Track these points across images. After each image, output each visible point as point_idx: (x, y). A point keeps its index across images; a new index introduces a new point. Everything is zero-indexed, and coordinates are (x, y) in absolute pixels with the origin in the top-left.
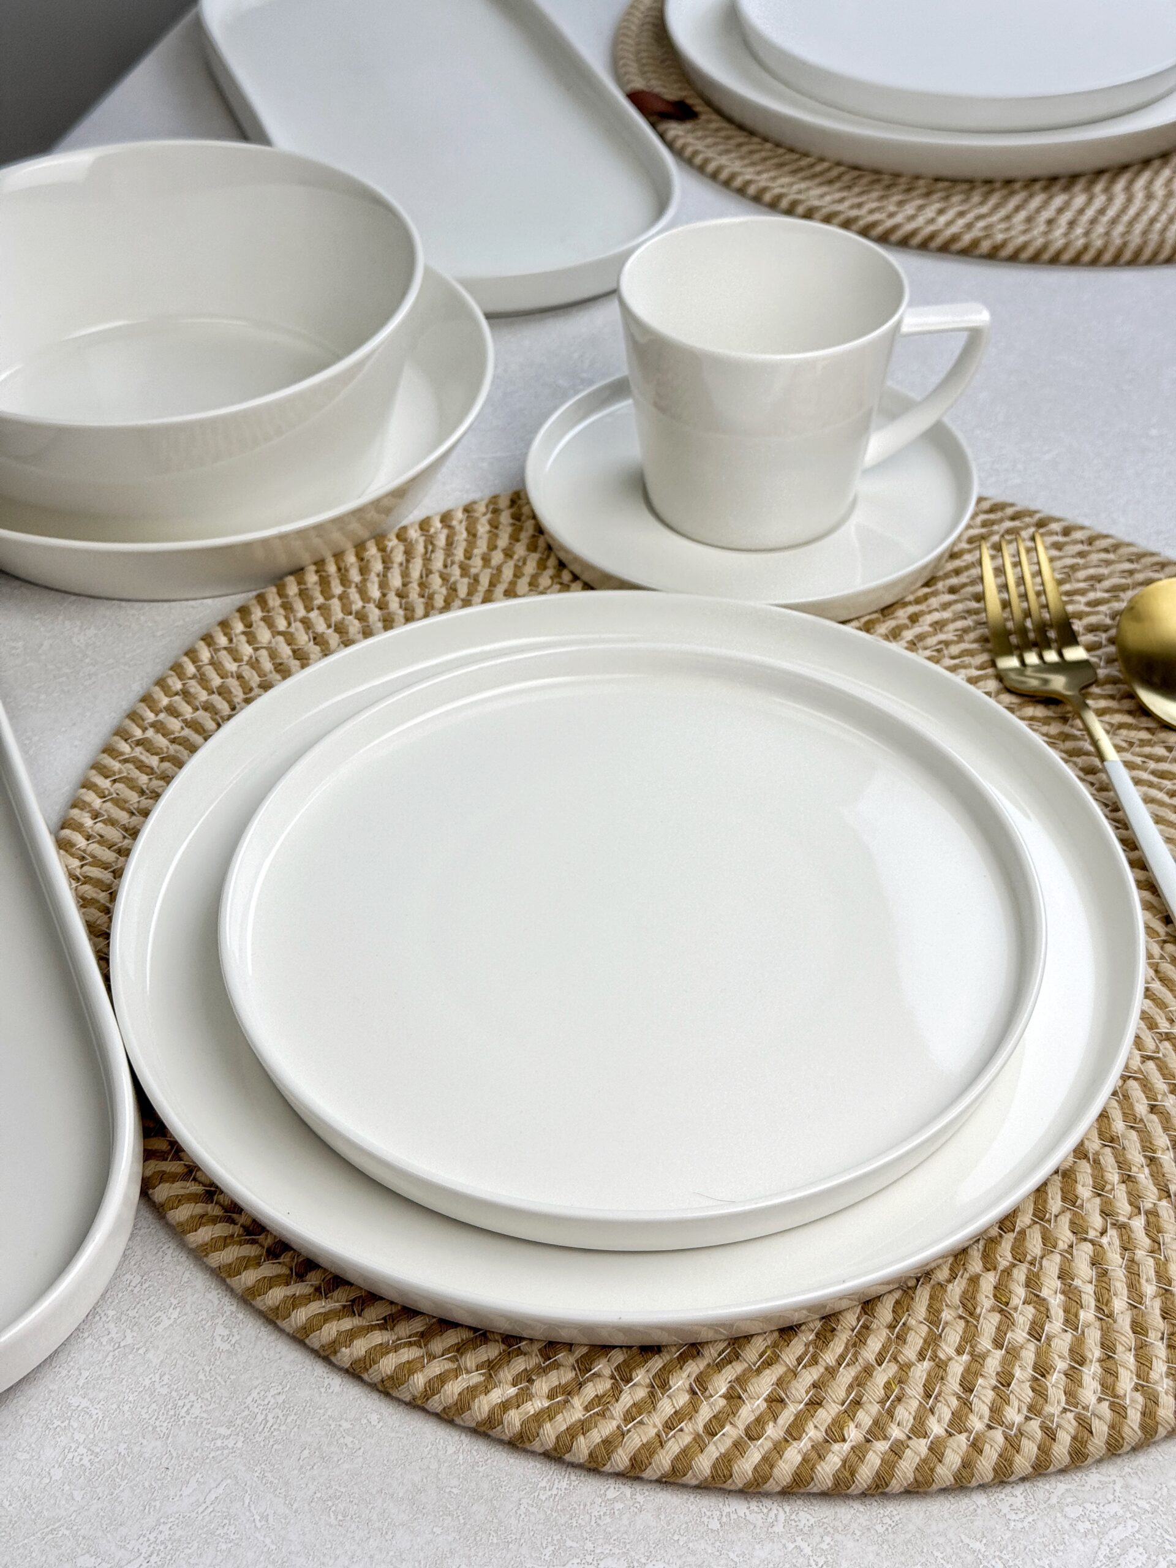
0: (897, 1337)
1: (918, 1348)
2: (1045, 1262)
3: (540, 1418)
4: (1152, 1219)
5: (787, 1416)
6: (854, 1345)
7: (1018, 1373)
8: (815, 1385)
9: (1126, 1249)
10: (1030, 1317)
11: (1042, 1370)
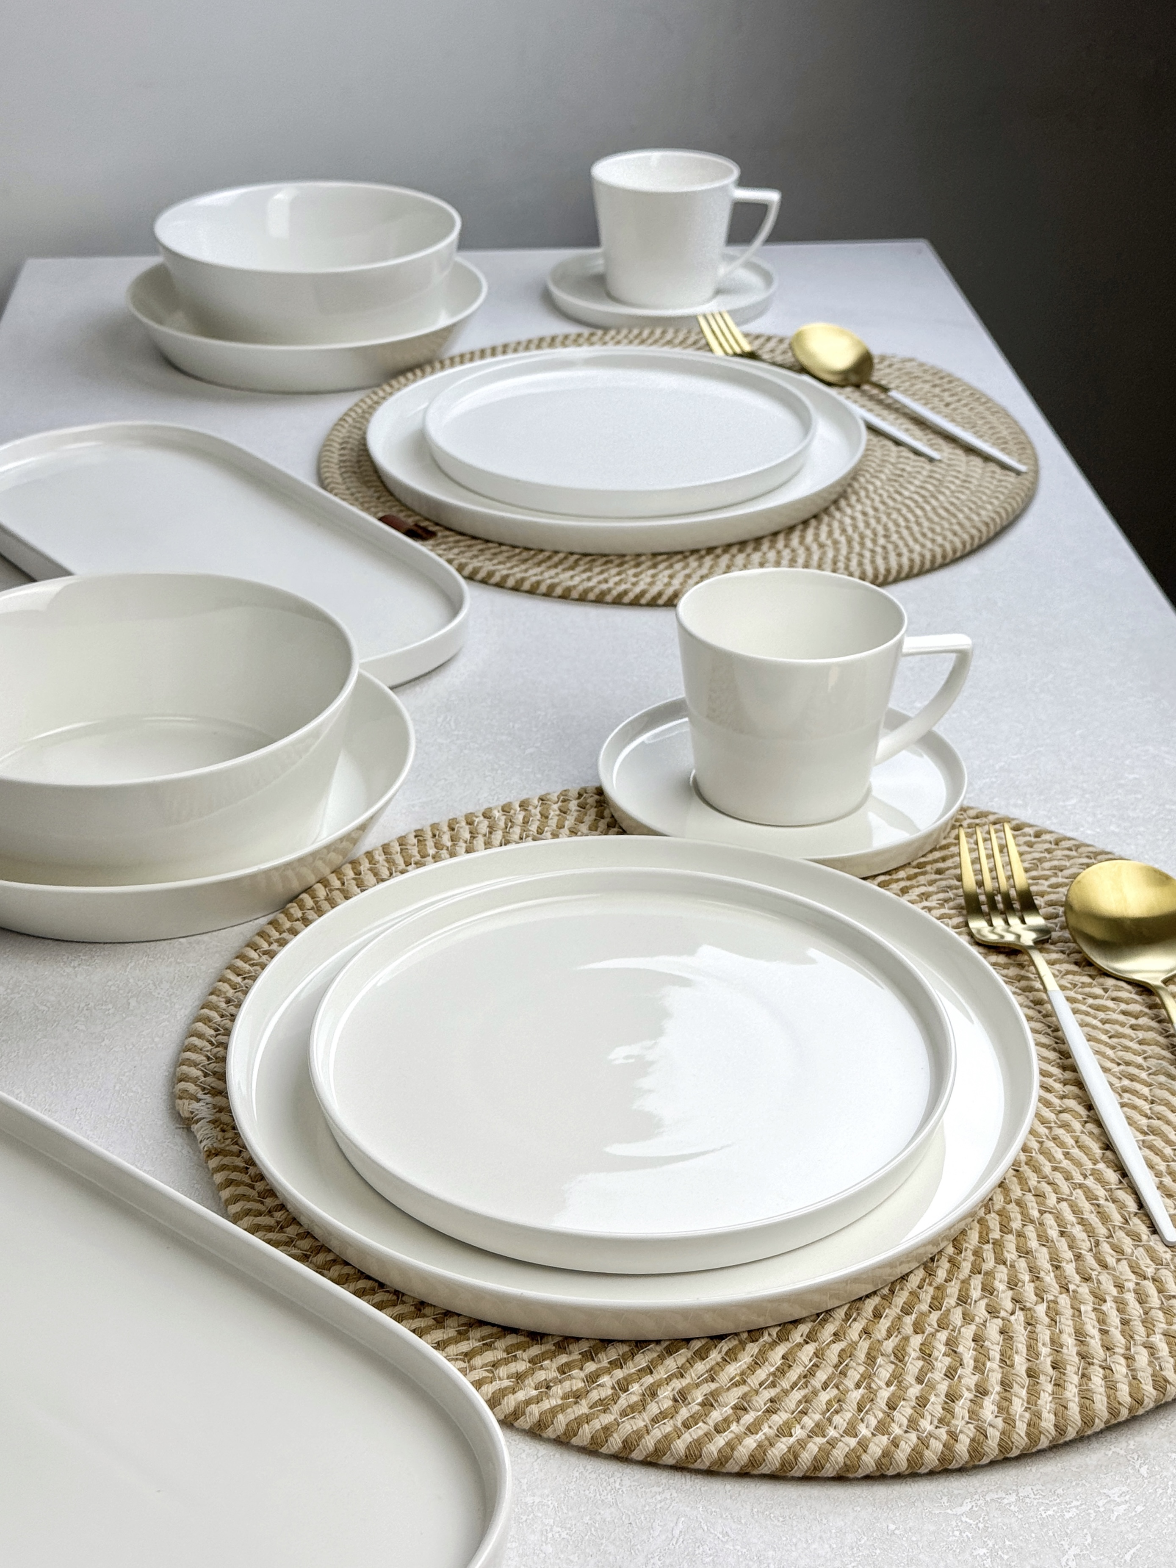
0: (840, 1373)
1: (856, 1381)
2: (963, 1329)
3: (554, 1411)
4: (1052, 1305)
5: (748, 1418)
6: (805, 1377)
7: (933, 1399)
8: (772, 1401)
9: (1029, 1324)
10: (947, 1364)
11: (952, 1397)
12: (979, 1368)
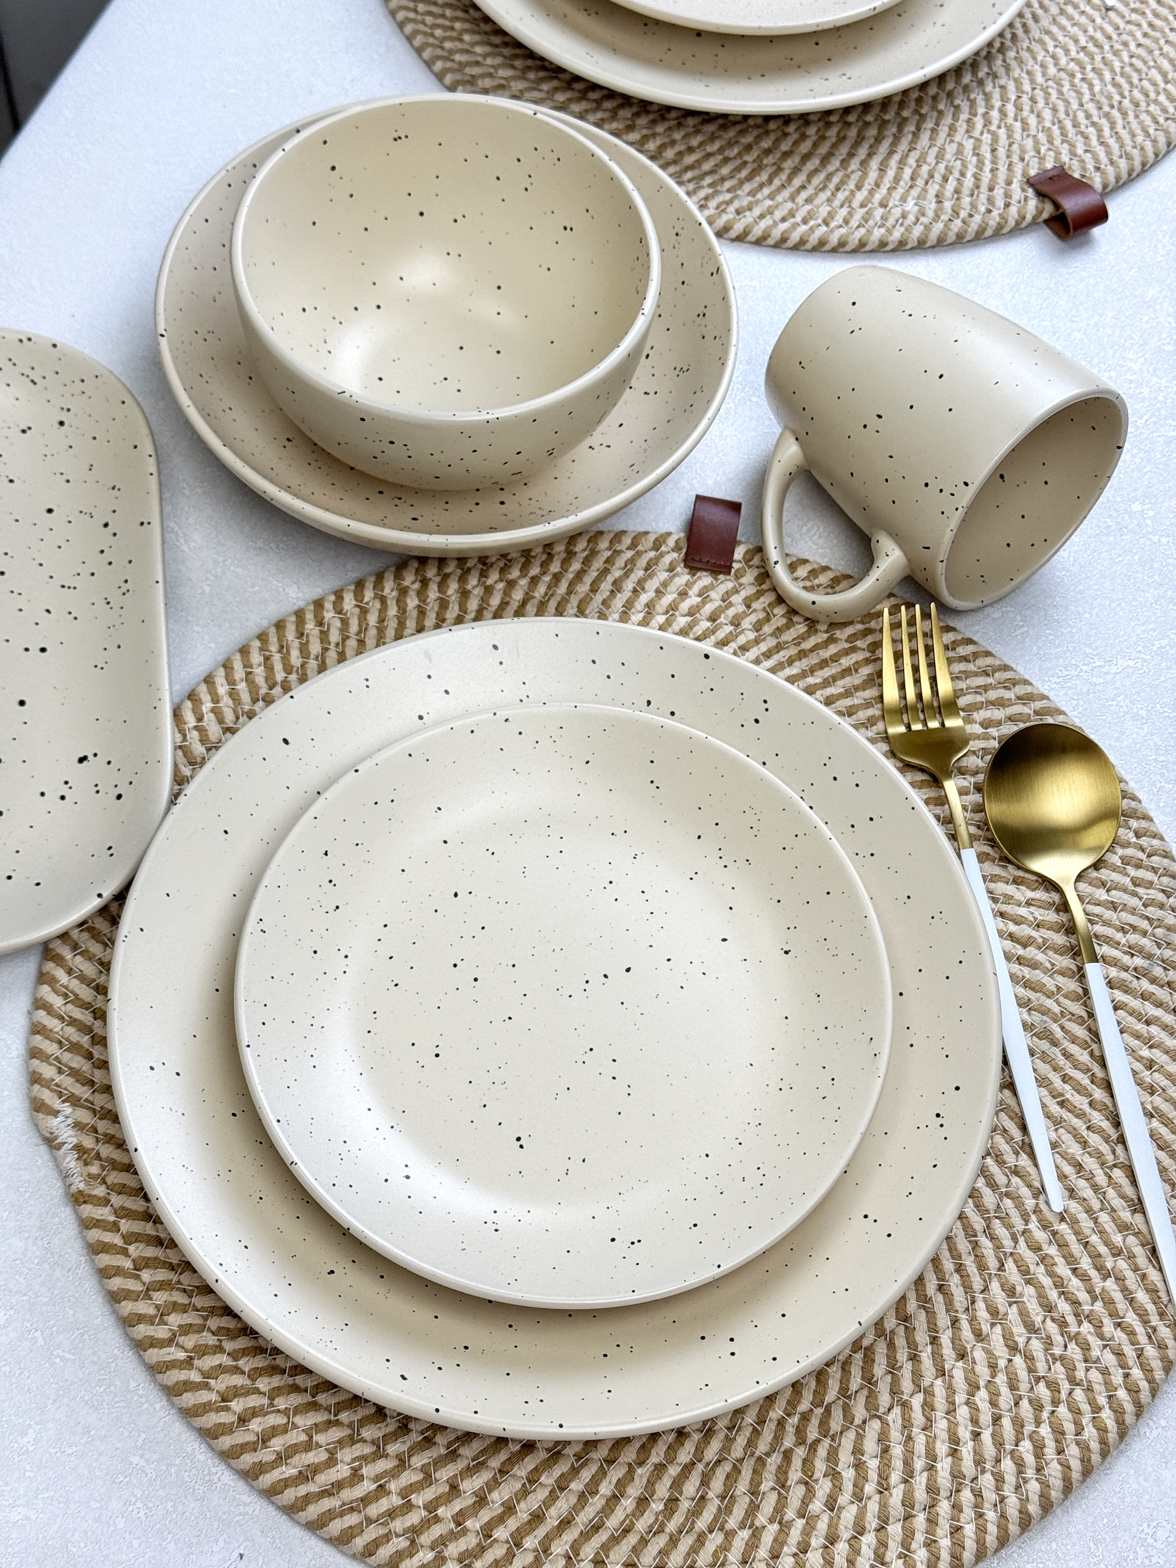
12: (858, 1496)
